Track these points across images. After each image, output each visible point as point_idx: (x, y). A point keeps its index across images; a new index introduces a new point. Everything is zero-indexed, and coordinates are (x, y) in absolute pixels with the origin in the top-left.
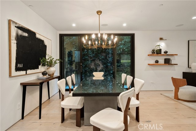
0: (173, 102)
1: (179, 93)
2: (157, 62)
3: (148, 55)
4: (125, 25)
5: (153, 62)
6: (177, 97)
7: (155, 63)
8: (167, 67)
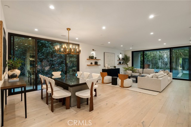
0: (101, 85)
1: (104, 80)
2: (92, 63)
3: (87, 59)
4: (77, 39)
5: (89, 64)
6: (103, 83)
7: (90, 64)
8: (96, 66)
